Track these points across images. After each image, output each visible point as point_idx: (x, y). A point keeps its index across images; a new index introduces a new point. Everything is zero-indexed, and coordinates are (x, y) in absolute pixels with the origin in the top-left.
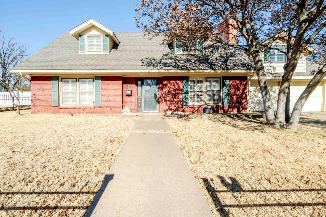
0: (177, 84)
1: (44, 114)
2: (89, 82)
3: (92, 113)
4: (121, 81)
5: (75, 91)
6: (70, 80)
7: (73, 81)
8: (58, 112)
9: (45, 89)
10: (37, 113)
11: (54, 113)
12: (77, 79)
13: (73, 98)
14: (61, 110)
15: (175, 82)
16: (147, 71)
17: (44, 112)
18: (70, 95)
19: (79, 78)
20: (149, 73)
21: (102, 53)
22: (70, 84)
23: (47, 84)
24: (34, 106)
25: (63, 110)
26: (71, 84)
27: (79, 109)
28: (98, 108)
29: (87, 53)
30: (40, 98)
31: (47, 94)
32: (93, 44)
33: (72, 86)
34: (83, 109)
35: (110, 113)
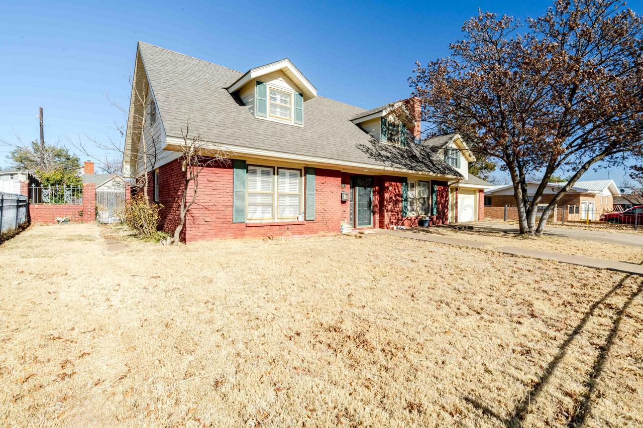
0: (398, 187)
1: (217, 240)
2: (291, 175)
3: (300, 234)
4: (340, 179)
5: (270, 192)
6: (259, 170)
7: (263, 173)
8: (243, 235)
9: (218, 185)
10: (200, 238)
11: (236, 237)
12: (274, 168)
13: (263, 205)
14: (248, 231)
15: (395, 184)
16: (382, 168)
17: (216, 236)
18: (259, 199)
19: (278, 168)
20: (384, 170)
21: (292, 123)
22: (258, 178)
23: (224, 175)
24: (194, 223)
25: (254, 229)
26: (260, 178)
27: (280, 227)
28: (310, 224)
29: (268, 119)
30: (207, 204)
31: (221, 196)
32: (275, 102)
33: (262, 181)
34: (287, 227)
35: (326, 231)
